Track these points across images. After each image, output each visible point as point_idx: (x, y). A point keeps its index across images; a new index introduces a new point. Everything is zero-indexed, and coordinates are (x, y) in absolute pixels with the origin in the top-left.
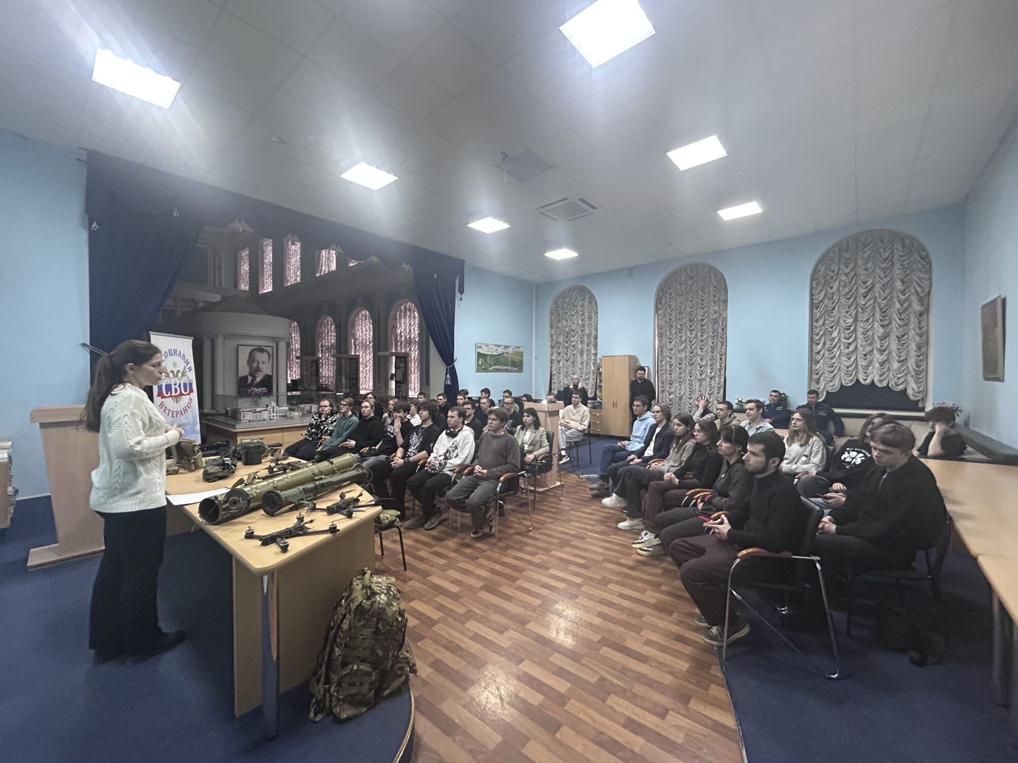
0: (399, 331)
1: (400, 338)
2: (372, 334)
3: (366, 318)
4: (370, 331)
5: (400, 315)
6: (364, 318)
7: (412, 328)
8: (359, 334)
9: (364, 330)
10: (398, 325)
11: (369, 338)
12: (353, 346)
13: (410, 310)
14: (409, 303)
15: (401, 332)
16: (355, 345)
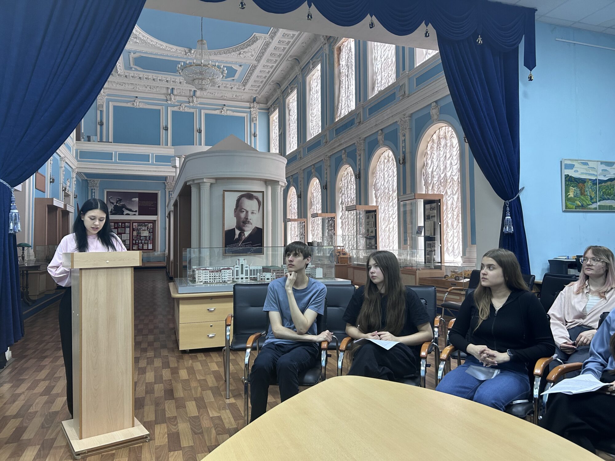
0: (431, 170)
1: (432, 180)
2: (396, 181)
3: (388, 160)
4: (394, 177)
5: (432, 148)
6: (386, 161)
7: (449, 162)
8: (380, 183)
9: (386, 176)
10: (429, 162)
11: (393, 186)
12: (375, 199)
13: (445, 138)
14: (444, 128)
15: (432, 172)
16: (376, 197)
